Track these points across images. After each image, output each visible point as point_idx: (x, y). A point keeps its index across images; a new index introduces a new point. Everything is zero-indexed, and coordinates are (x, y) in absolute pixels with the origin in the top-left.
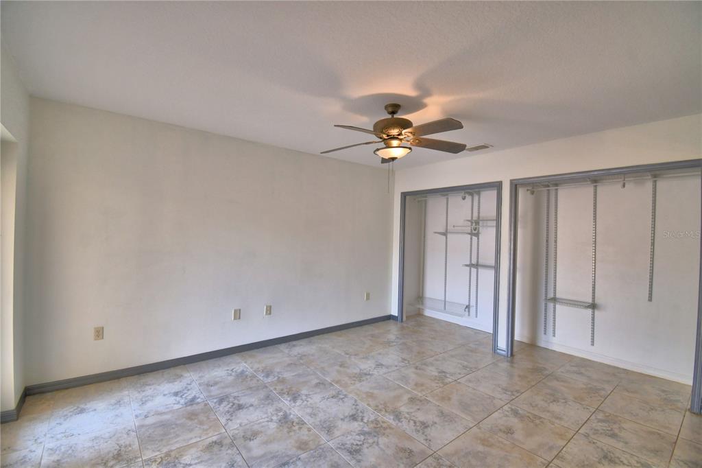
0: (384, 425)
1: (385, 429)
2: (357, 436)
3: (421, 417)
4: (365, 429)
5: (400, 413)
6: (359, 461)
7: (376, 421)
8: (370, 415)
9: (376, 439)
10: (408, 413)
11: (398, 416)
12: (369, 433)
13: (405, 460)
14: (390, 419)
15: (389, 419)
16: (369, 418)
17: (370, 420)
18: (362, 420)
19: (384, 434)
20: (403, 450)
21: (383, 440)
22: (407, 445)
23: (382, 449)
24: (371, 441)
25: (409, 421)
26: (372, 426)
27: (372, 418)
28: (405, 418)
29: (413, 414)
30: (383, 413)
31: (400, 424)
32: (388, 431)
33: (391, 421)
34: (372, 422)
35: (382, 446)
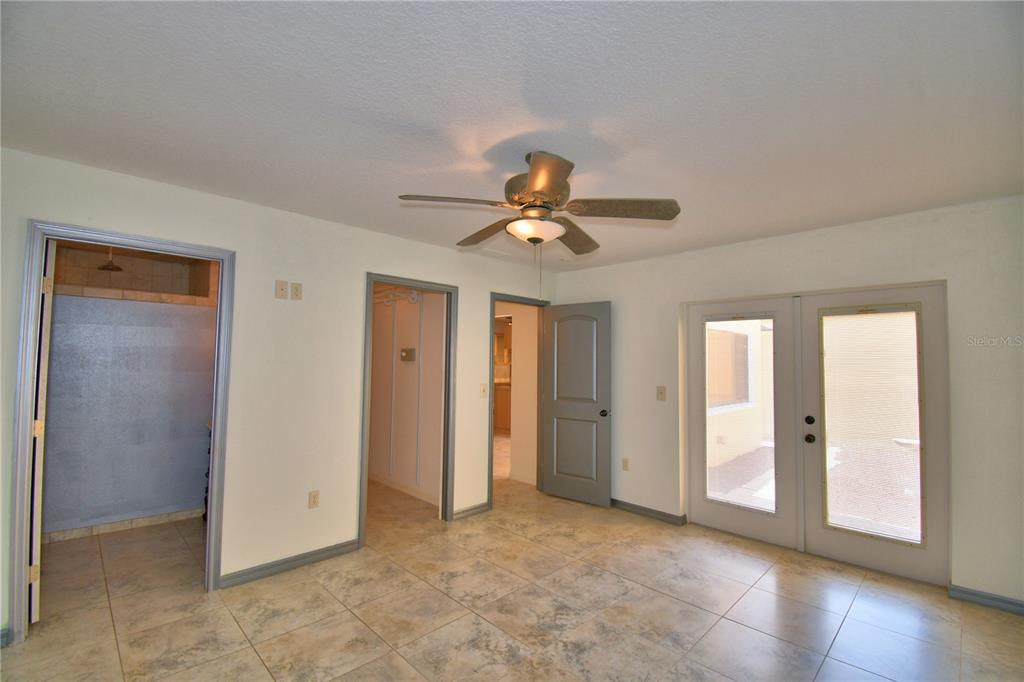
0: (532, 640)
1: (530, 635)
2: (565, 623)
3: (476, 657)
4: (558, 632)
5: (508, 661)
6: (555, 600)
7: (544, 644)
8: (555, 652)
9: (541, 621)
10: (495, 662)
11: (512, 656)
12: (551, 627)
13: (508, 603)
14: (524, 649)
15: (525, 651)
16: (556, 648)
17: (554, 645)
18: (565, 645)
19: (532, 627)
20: (508, 612)
21: (533, 620)
22: (503, 617)
23: (533, 611)
24: (547, 619)
25: (496, 647)
26: (550, 637)
27: (550, 648)
28: (500, 653)
29: (486, 661)
30: (535, 659)
31: (510, 642)
32: (526, 632)
33: (522, 646)
34: (550, 643)
35: (532, 614)
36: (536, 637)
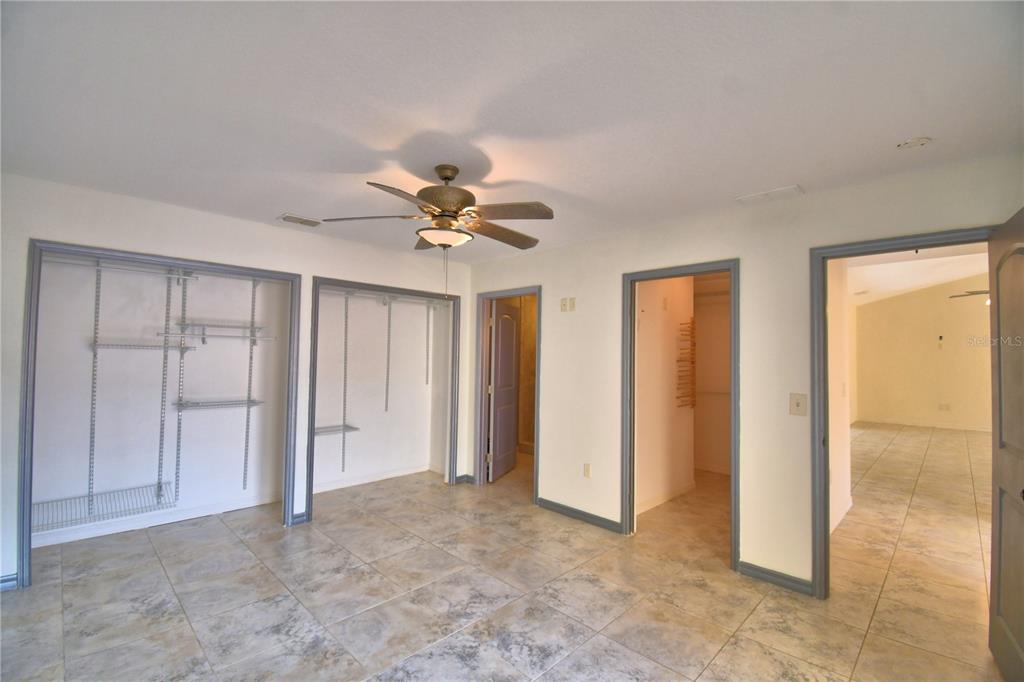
36: (440, 627)
